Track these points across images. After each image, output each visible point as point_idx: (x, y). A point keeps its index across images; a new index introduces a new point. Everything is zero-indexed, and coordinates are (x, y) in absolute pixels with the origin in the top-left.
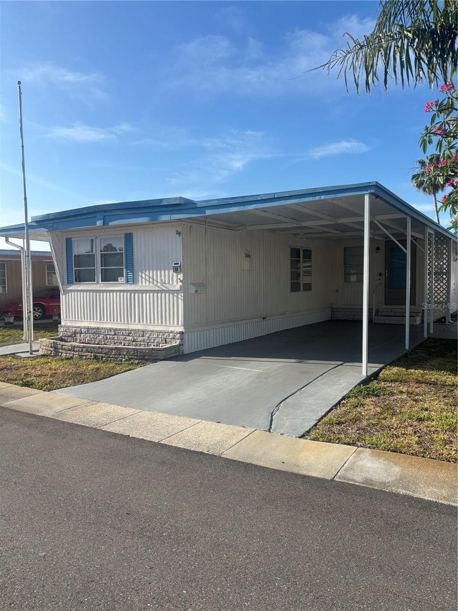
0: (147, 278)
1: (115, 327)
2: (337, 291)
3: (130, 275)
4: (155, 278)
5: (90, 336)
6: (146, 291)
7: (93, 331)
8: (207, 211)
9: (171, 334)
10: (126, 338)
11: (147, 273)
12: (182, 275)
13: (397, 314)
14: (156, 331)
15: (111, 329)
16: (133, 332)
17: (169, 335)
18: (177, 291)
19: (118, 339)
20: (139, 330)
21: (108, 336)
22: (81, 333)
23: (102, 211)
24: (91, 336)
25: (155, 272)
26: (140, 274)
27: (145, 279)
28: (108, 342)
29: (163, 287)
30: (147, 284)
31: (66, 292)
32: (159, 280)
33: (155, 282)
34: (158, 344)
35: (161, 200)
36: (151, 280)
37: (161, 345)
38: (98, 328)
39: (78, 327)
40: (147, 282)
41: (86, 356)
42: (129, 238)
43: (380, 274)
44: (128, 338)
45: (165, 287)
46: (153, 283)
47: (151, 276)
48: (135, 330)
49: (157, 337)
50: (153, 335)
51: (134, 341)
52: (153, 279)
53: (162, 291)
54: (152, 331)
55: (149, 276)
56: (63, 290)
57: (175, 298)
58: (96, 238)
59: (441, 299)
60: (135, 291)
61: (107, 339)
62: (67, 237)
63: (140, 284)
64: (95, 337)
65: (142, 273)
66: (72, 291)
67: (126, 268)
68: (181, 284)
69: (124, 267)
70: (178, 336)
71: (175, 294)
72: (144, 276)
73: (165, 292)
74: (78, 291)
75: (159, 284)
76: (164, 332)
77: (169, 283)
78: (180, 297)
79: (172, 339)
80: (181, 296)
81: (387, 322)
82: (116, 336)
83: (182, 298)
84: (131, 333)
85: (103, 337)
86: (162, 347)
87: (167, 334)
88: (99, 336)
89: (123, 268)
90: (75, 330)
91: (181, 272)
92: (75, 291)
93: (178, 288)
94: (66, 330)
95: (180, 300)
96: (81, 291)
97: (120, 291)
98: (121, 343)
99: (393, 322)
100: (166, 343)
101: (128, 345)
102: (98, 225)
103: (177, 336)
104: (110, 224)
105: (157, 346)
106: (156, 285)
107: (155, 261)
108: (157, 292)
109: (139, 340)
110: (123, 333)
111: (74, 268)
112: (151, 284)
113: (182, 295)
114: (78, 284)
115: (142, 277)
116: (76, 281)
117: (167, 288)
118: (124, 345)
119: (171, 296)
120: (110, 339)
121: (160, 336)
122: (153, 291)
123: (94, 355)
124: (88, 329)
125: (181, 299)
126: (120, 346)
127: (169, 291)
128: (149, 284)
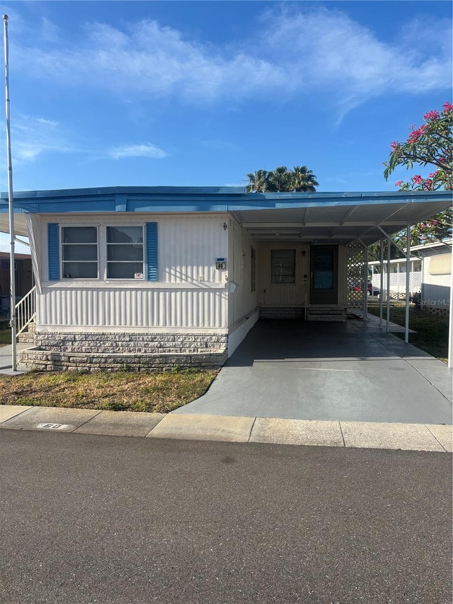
0: (178, 274)
1: (131, 331)
2: (265, 291)
3: (153, 270)
4: (189, 275)
5: (89, 344)
6: (176, 290)
7: (95, 338)
8: (276, 204)
9: (214, 337)
10: (148, 344)
11: (178, 269)
12: (227, 272)
13: (324, 312)
14: (192, 335)
15: (124, 335)
16: (158, 337)
17: (211, 339)
18: (221, 290)
19: (135, 346)
20: (167, 335)
21: (120, 343)
22: (75, 340)
23: (125, 194)
24: (91, 345)
25: (189, 268)
26: (167, 270)
27: (175, 276)
28: (119, 350)
29: (201, 285)
30: (178, 281)
31: (45, 291)
32: (195, 277)
33: (189, 280)
34: (195, 349)
35: (218, 188)
36: (184, 277)
37: (199, 350)
38: (103, 334)
39: (70, 334)
40: (178, 279)
41: (111, 368)
42: (152, 228)
43: (305, 276)
44: (151, 344)
45: (205, 285)
46: (186, 280)
47: (184, 272)
48: (162, 334)
49: (195, 341)
50: (189, 339)
51: (160, 347)
52: (186, 276)
53: (198, 290)
54: (187, 335)
55: (181, 273)
56: (42, 288)
57: (217, 297)
58: (99, 226)
59: (359, 299)
60: (159, 290)
61: (117, 346)
62: (49, 222)
63: (167, 281)
64: (99, 345)
65: (170, 268)
66: (56, 289)
67: (148, 263)
68: (227, 282)
69: (144, 261)
70: (224, 339)
71: (217, 293)
72: (173, 272)
73: (203, 290)
74: (66, 289)
75: (195, 282)
76: (204, 336)
77: (209, 281)
78: (223, 295)
79: (214, 342)
80: (225, 295)
81: (319, 319)
82: (132, 343)
83: (227, 297)
84: (155, 338)
85: (112, 344)
86: (201, 352)
87: (208, 337)
88: (104, 344)
89: (142, 263)
90: (65, 338)
91: (225, 268)
92: (61, 289)
93: (222, 286)
94: (48, 338)
95: (223, 300)
96: (71, 289)
97: (137, 290)
98: (140, 350)
99: (324, 320)
100: (207, 347)
101: (151, 353)
102: (117, 211)
103: (222, 339)
104: (137, 210)
105: (194, 351)
106: (190, 283)
107: (189, 257)
108: (193, 290)
109: (168, 345)
110: (143, 339)
111: (61, 262)
112: (184, 282)
113: (227, 293)
114: (66, 281)
115: (170, 274)
116: (65, 276)
117: (207, 286)
118: (145, 352)
119: (212, 294)
120: (122, 346)
121: (199, 340)
122: (187, 290)
123: (127, 366)
124: (87, 336)
125: (225, 298)
126: (139, 354)
127: (210, 290)
128: (181, 281)
